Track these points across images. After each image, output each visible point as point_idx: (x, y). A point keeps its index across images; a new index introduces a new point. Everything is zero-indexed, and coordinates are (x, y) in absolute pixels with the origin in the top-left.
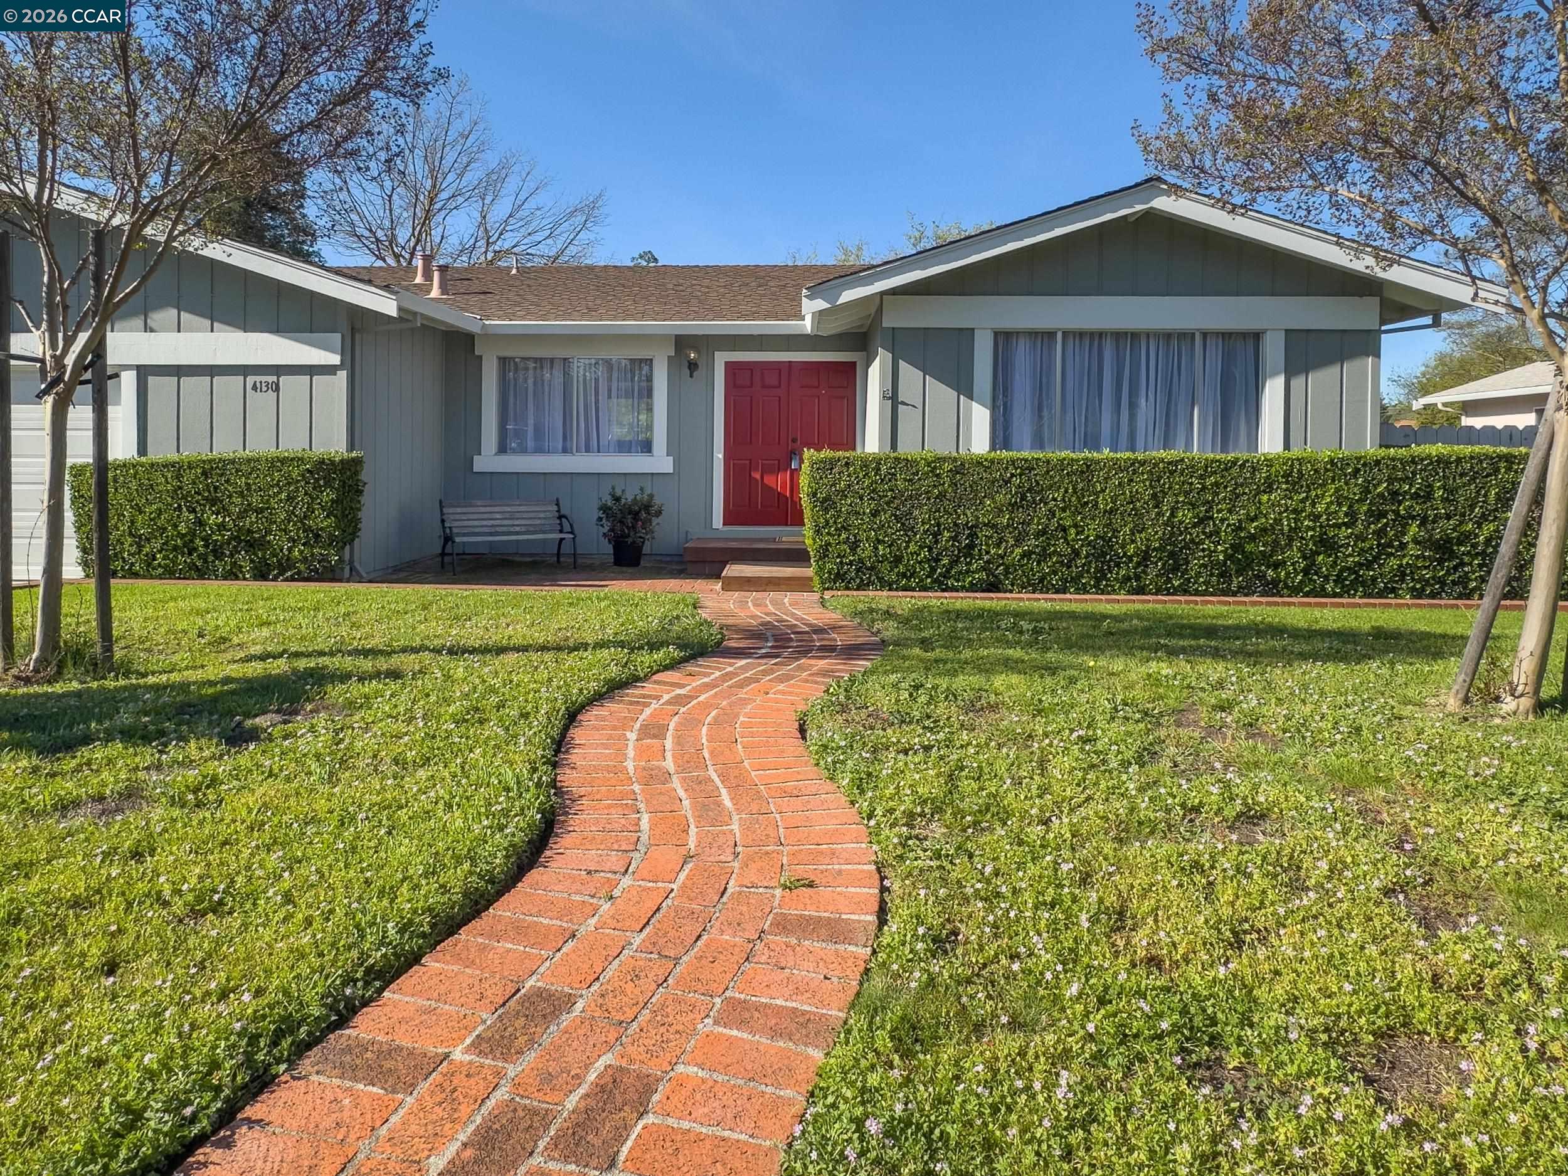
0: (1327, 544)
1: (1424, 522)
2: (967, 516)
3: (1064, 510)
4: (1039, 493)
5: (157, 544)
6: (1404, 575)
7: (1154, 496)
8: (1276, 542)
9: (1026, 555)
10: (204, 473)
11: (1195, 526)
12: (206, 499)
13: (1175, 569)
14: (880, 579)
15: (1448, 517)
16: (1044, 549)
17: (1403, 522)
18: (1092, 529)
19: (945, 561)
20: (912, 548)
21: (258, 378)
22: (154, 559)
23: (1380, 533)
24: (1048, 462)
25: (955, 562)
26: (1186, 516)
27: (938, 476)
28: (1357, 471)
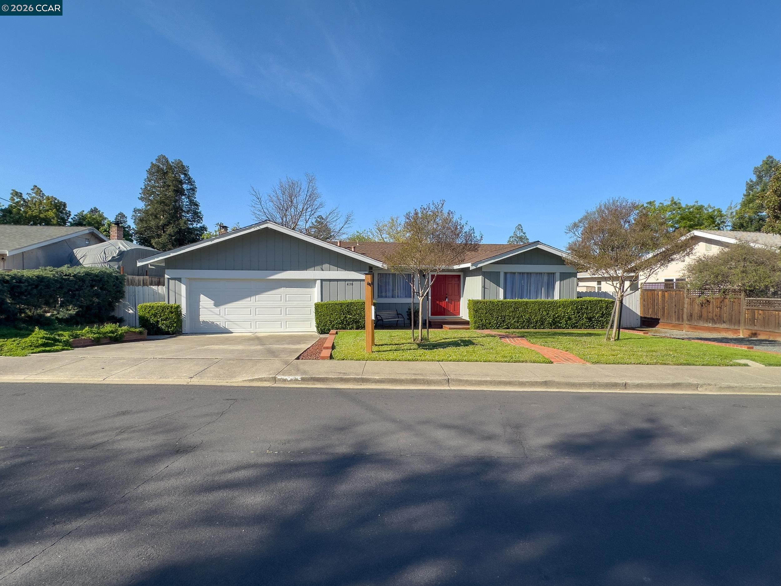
0: (570, 319)
1: (587, 313)
2: (504, 314)
3: (522, 312)
4: (517, 308)
5: (335, 322)
6: (583, 325)
7: (539, 309)
8: (560, 319)
9: (515, 322)
10: (347, 306)
11: (546, 315)
12: (347, 312)
13: (542, 324)
14: (486, 327)
15: (591, 313)
16: (518, 321)
17: (583, 314)
18: (527, 316)
19: (499, 323)
20: (493, 321)
21: (348, 282)
22: (334, 326)
23: (579, 316)
24: (519, 302)
25: (501, 324)
26: (545, 313)
27: (498, 305)
28: (575, 303)
